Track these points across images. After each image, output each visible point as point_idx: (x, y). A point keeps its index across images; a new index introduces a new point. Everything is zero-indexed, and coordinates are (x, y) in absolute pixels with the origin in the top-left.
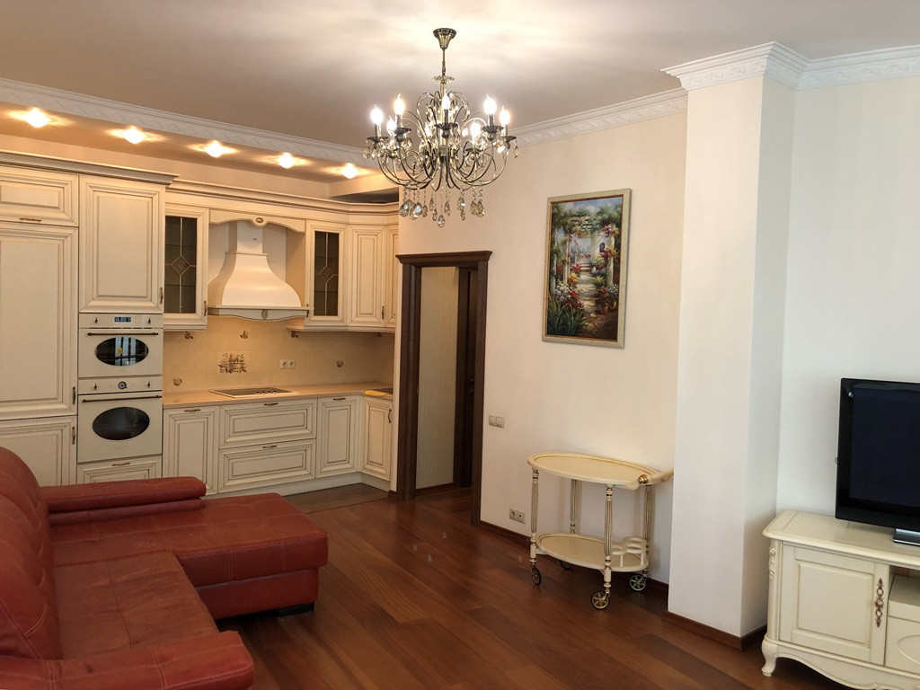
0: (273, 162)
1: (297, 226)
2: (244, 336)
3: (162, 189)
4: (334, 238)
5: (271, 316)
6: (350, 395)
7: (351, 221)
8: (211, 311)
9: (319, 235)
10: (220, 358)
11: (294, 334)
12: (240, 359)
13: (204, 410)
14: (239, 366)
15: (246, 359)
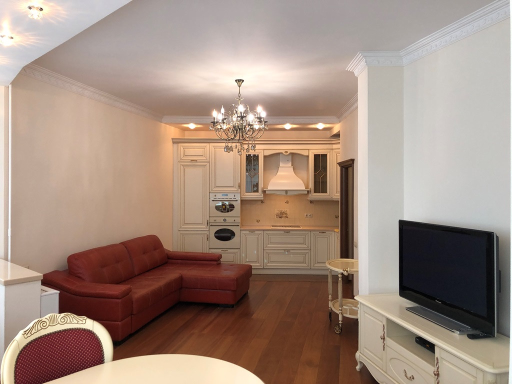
0: (282, 127)
1: (305, 153)
2: (287, 202)
4: (325, 156)
6: (327, 231)
7: (334, 148)
8: (264, 192)
9: (316, 157)
10: (276, 212)
11: (311, 202)
12: (285, 212)
13: (256, 232)
14: (285, 215)
15: (288, 212)
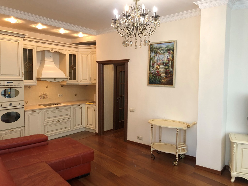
0: (57, 32)
1: (64, 52)
2: (47, 87)
3: (22, 39)
4: (75, 56)
5: (57, 81)
6: (81, 104)
7: (79, 51)
8: (38, 79)
9: (70, 55)
10: (40, 94)
11: (62, 86)
12: (46, 94)
13: (38, 111)
14: (46, 96)
15: (48, 94)
